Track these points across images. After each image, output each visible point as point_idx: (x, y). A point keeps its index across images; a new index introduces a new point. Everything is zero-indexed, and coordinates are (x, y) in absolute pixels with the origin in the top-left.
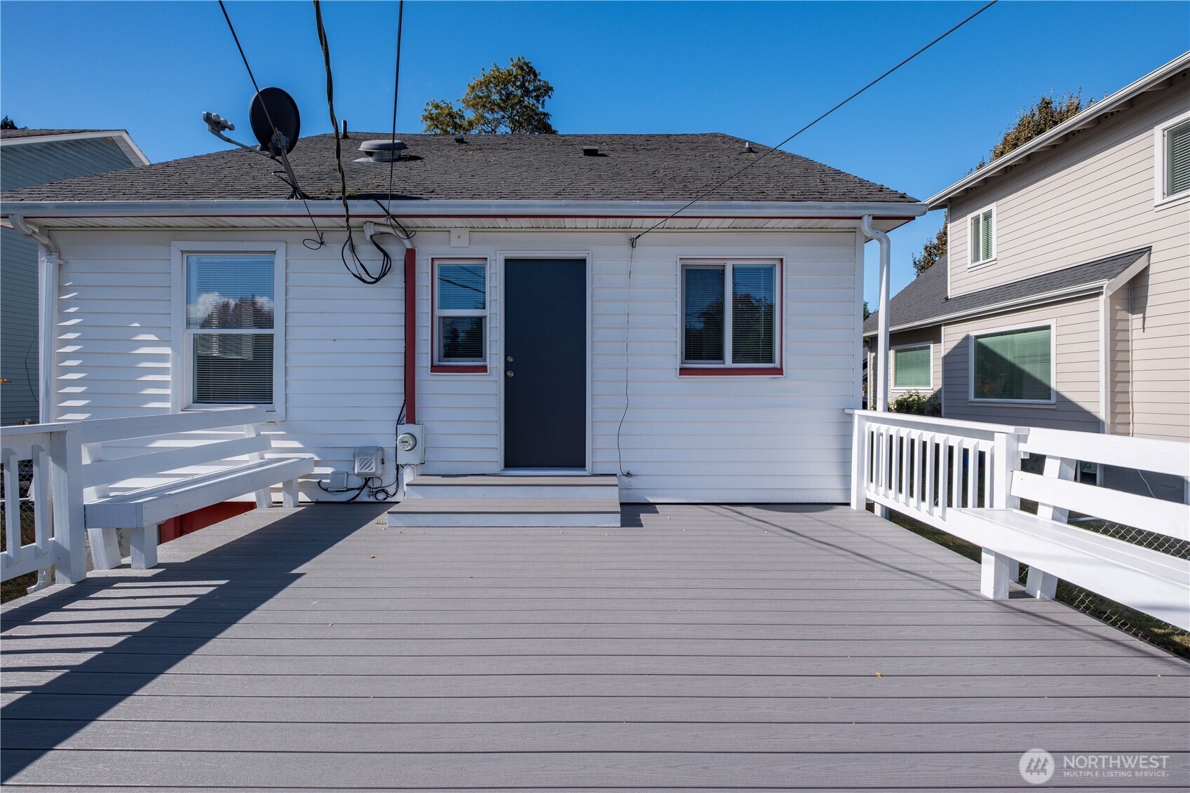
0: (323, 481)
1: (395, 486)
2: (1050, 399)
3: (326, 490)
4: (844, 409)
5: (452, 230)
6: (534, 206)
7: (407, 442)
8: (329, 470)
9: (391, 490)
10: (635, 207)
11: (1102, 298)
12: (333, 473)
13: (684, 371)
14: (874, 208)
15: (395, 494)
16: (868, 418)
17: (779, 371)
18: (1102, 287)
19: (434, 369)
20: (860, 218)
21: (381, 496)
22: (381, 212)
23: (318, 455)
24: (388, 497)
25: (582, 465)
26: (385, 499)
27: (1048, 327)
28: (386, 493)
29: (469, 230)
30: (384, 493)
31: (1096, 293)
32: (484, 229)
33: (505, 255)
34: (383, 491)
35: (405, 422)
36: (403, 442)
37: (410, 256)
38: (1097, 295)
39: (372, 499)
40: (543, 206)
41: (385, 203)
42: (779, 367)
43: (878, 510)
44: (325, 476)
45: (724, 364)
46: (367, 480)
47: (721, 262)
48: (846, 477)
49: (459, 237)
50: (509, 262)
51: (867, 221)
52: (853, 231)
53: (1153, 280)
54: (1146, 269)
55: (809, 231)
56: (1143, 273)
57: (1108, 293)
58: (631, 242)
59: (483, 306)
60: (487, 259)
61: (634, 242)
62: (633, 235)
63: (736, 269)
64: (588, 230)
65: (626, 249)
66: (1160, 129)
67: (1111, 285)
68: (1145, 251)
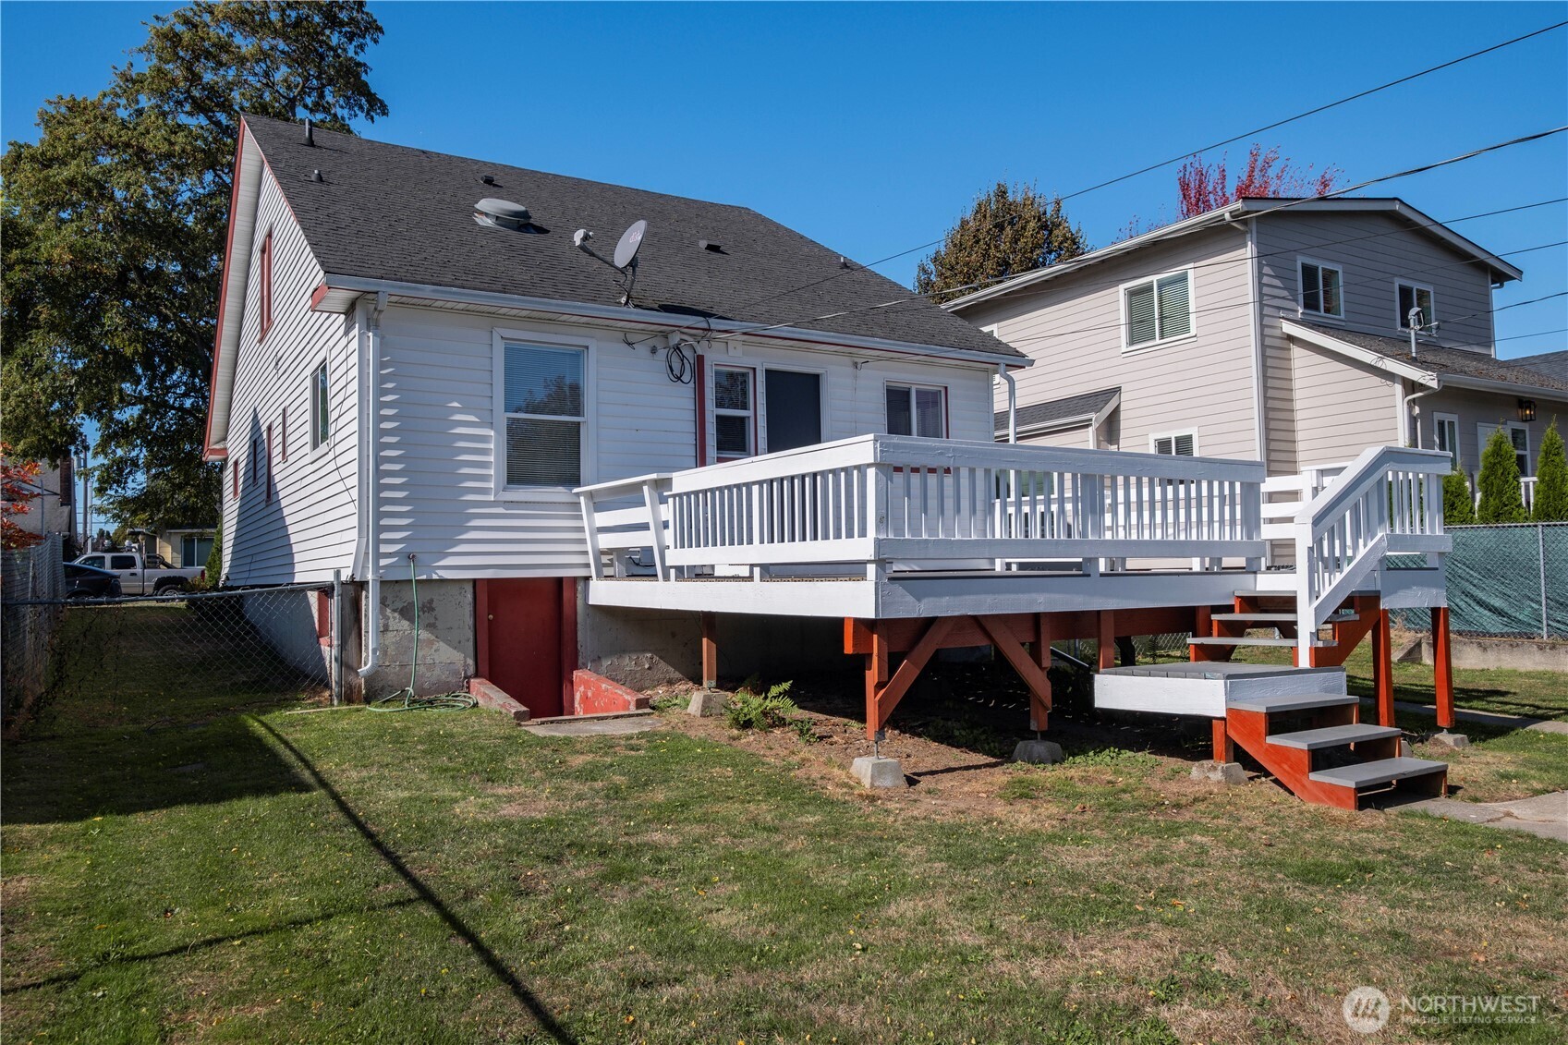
5: (729, 342)
6: (811, 335)
10: (875, 342)
11: (1090, 428)
14: (1011, 359)
18: (1091, 419)
19: (719, 459)
20: (1000, 364)
22: (705, 326)
29: (742, 343)
31: (1085, 425)
32: (753, 344)
33: (768, 367)
37: (700, 359)
38: (1087, 426)
40: (817, 335)
47: (908, 386)
49: (736, 350)
50: (769, 372)
51: (1002, 367)
52: (986, 370)
53: (1123, 416)
54: (1118, 406)
55: (962, 367)
56: (1116, 411)
57: (1095, 425)
58: (855, 365)
59: (745, 407)
60: (754, 369)
61: (859, 366)
62: (856, 360)
63: (918, 392)
64: (825, 352)
65: (851, 370)
66: (1122, 287)
67: (1097, 418)
68: (1117, 390)
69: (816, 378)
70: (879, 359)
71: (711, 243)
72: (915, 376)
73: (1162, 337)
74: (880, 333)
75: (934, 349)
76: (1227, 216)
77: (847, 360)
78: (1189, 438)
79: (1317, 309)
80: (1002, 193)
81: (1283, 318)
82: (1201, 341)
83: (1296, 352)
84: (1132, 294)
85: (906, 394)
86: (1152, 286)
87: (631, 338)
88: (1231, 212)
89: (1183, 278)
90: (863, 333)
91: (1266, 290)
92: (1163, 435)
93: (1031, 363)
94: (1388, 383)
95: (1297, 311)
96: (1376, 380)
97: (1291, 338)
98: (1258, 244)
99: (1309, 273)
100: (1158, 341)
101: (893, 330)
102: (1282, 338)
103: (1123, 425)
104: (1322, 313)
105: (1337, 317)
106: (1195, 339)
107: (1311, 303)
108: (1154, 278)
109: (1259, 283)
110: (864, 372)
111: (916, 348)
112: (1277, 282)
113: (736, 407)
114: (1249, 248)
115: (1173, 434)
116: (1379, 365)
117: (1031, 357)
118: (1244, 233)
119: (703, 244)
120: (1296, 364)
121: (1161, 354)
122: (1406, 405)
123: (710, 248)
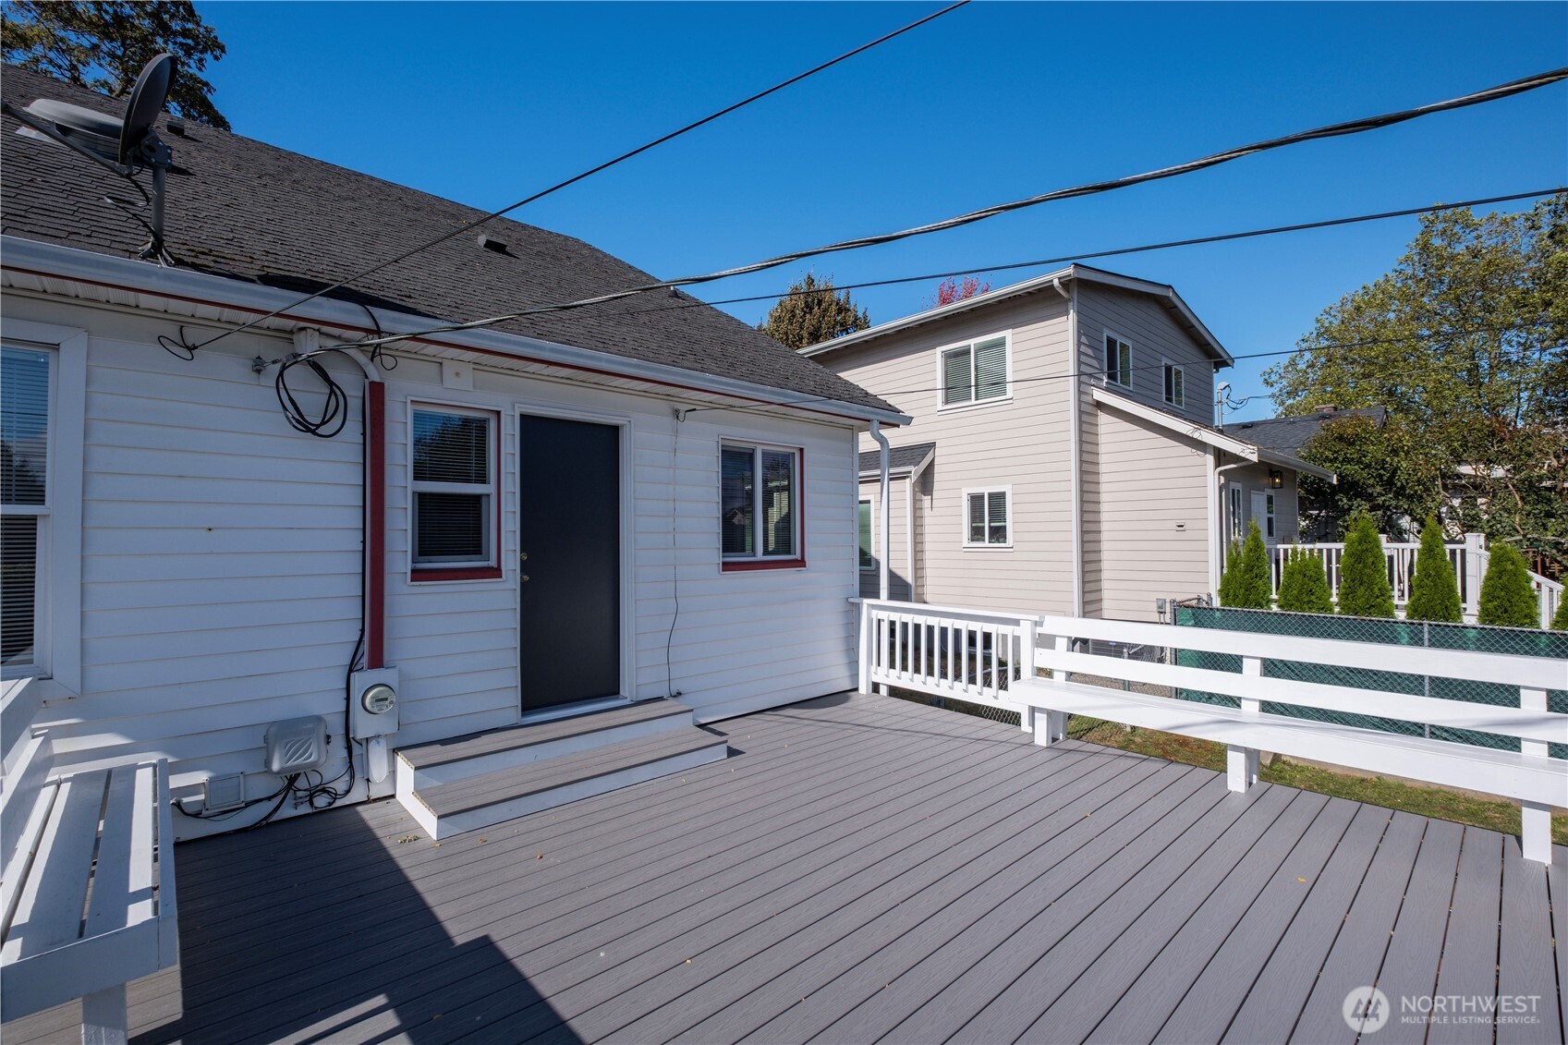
0: (185, 800)
1: (347, 778)
2: (870, 565)
3: (197, 815)
4: (847, 599)
5: (445, 362)
6: (600, 359)
7: (386, 699)
8: (201, 777)
9: (340, 786)
10: (705, 380)
11: (908, 480)
12: (211, 781)
13: (727, 566)
14: (882, 415)
15: (348, 792)
16: (874, 607)
17: (801, 563)
18: (910, 472)
19: (418, 575)
20: (869, 421)
21: (321, 801)
23: (172, 753)
24: (335, 799)
25: (614, 691)
26: (330, 804)
27: (868, 502)
28: (328, 792)
29: (472, 366)
30: (325, 795)
31: (903, 477)
32: (494, 369)
33: (523, 410)
34: (324, 791)
35: (365, 666)
36: (377, 701)
37: (376, 393)
38: (904, 478)
39: (305, 809)
40: (609, 361)
41: (377, 312)
42: (799, 559)
43: (884, 691)
44: (192, 790)
45: (754, 556)
46: (293, 779)
47: (752, 446)
48: (853, 665)
49: (457, 374)
50: (525, 419)
51: (876, 424)
52: (851, 428)
53: (937, 469)
54: (933, 460)
55: (822, 423)
56: (932, 464)
57: (914, 478)
58: (676, 413)
59: (482, 479)
60: (498, 413)
61: (681, 415)
62: (678, 406)
63: (765, 454)
64: (629, 392)
65: (669, 420)
66: (939, 350)
67: (915, 471)
68: (932, 446)
69: (614, 431)
70: (713, 406)
71: (494, 239)
72: (762, 435)
73: (977, 399)
74: (713, 366)
75: (791, 396)
76: (1056, 282)
77: (664, 406)
78: (1002, 496)
79: (1116, 381)
80: (811, 281)
81: (1093, 386)
82: (1017, 404)
83: (1103, 418)
84: (949, 356)
85: (748, 457)
86: (970, 349)
87: (192, 336)
88: (1059, 278)
89: (1000, 344)
90: (689, 365)
91: (1083, 358)
92: (976, 490)
93: (908, 420)
94: (1199, 453)
95: (1102, 380)
96: (1187, 450)
97: (1099, 405)
98: (1079, 313)
99: (1111, 343)
100: (973, 401)
101: (732, 365)
102: (1093, 405)
103: (937, 477)
104: (1119, 383)
105: (1128, 388)
106: (1011, 401)
107: (1112, 377)
108: (972, 342)
109: (1078, 350)
110: (690, 424)
111: (767, 393)
112: (1090, 352)
113: (466, 479)
114: (1071, 316)
115: (986, 490)
116: (1196, 435)
117: (907, 414)
118: (1066, 301)
119: (482, 240)
120: (1102, 429)
121: (976, 415)
122: (1217, 476)
123: (490, 245)
